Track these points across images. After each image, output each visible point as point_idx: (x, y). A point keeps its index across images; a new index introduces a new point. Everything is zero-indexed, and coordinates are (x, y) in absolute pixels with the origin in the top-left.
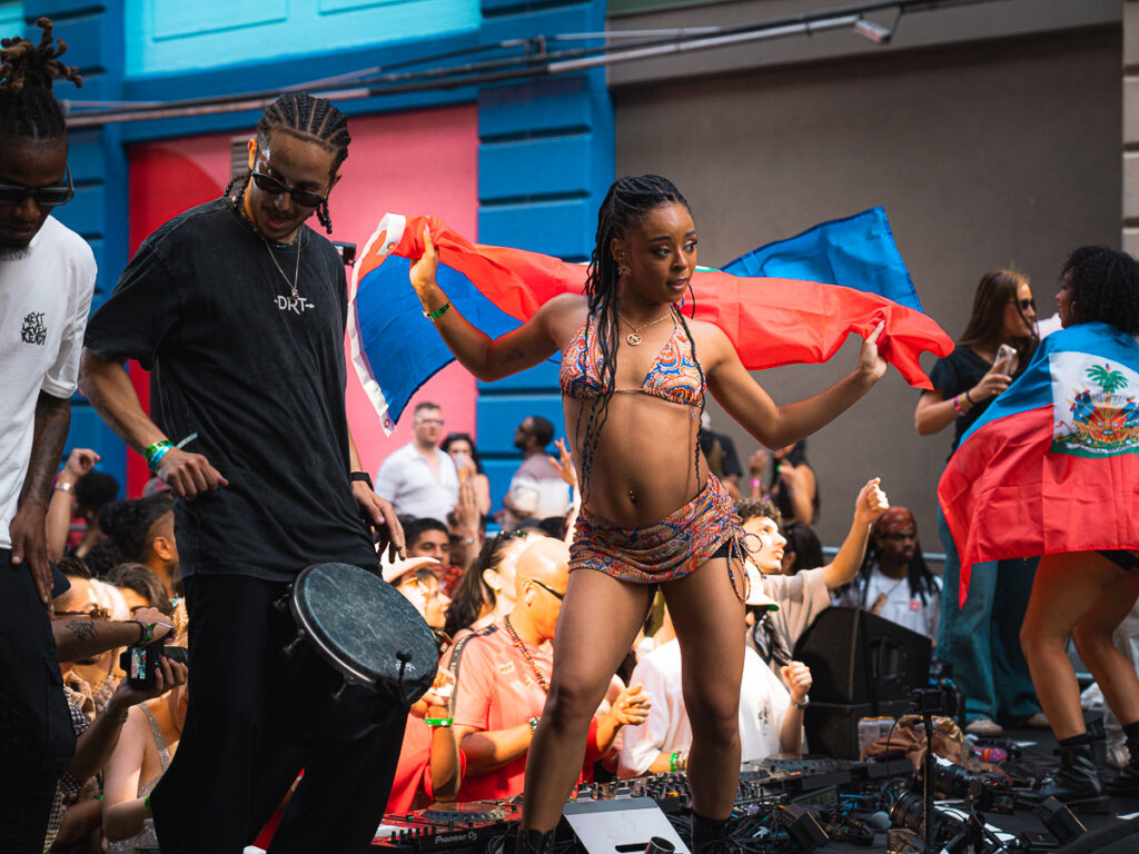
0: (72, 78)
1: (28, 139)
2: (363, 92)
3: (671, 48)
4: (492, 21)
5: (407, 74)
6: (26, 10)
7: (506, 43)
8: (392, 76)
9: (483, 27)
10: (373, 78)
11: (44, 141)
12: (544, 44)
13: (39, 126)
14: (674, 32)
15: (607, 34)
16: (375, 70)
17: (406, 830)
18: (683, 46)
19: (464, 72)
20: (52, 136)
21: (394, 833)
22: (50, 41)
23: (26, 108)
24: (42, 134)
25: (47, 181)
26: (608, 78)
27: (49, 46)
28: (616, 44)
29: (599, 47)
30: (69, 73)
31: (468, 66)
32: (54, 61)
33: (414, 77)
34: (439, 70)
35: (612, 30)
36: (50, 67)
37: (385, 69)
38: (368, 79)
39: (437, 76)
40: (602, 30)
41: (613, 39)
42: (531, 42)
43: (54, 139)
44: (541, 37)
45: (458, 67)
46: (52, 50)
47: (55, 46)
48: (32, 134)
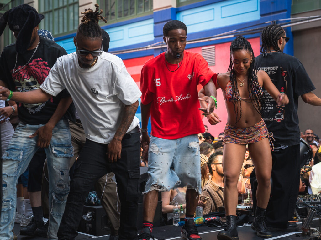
0: (104, 20)
1: (89, 38)
2: (232, 36)
3: (307, 21)
4: (263, 17)
5: (243, 31)
6: (154, 21)
7: (267, 22)
8: (239, 32)
9: (261, 19)
10: (235, 32)
11: (94, 38)
12: (276, 22)
13: (93, 34)
14: (308, 17)
15: (291, 19)
16: (235, 30)
17: (250, 207)
18: (310, 21)
19: (257, 30)
20: (97, 37)
21: (247, 207)
22: (98, 10)
23: (90, 29)
24: (94, 36)
25: (95, 49)
26: (292, 30)
27: (97, 11)
28: (293, 21)
29: (290, 22)
30: (103, 19)
31: (257, 28)
32: (99, 15)
33: (244, 32)
34: (250, 30)
35: (292, 18)
36: (98, 17)
37: (237, 30)
38: (234, 33)
39: (250, 31)
40: (290, 18)
41: (292, 20)
42: (273, 22)
43: (97, 38)
44: (275, 20)
45: (255, 29)
46: (98, 13)
47: (99, 12)
48: (91, 36)
